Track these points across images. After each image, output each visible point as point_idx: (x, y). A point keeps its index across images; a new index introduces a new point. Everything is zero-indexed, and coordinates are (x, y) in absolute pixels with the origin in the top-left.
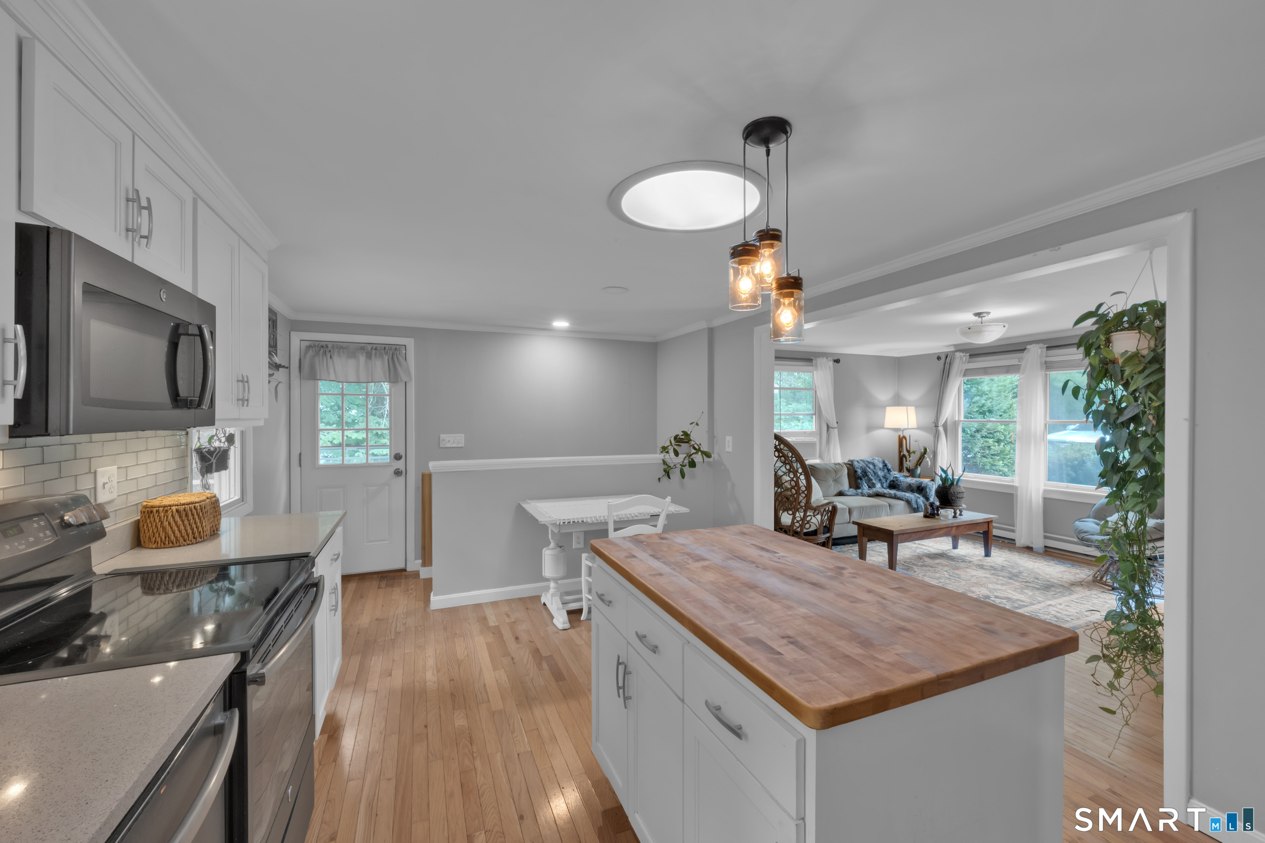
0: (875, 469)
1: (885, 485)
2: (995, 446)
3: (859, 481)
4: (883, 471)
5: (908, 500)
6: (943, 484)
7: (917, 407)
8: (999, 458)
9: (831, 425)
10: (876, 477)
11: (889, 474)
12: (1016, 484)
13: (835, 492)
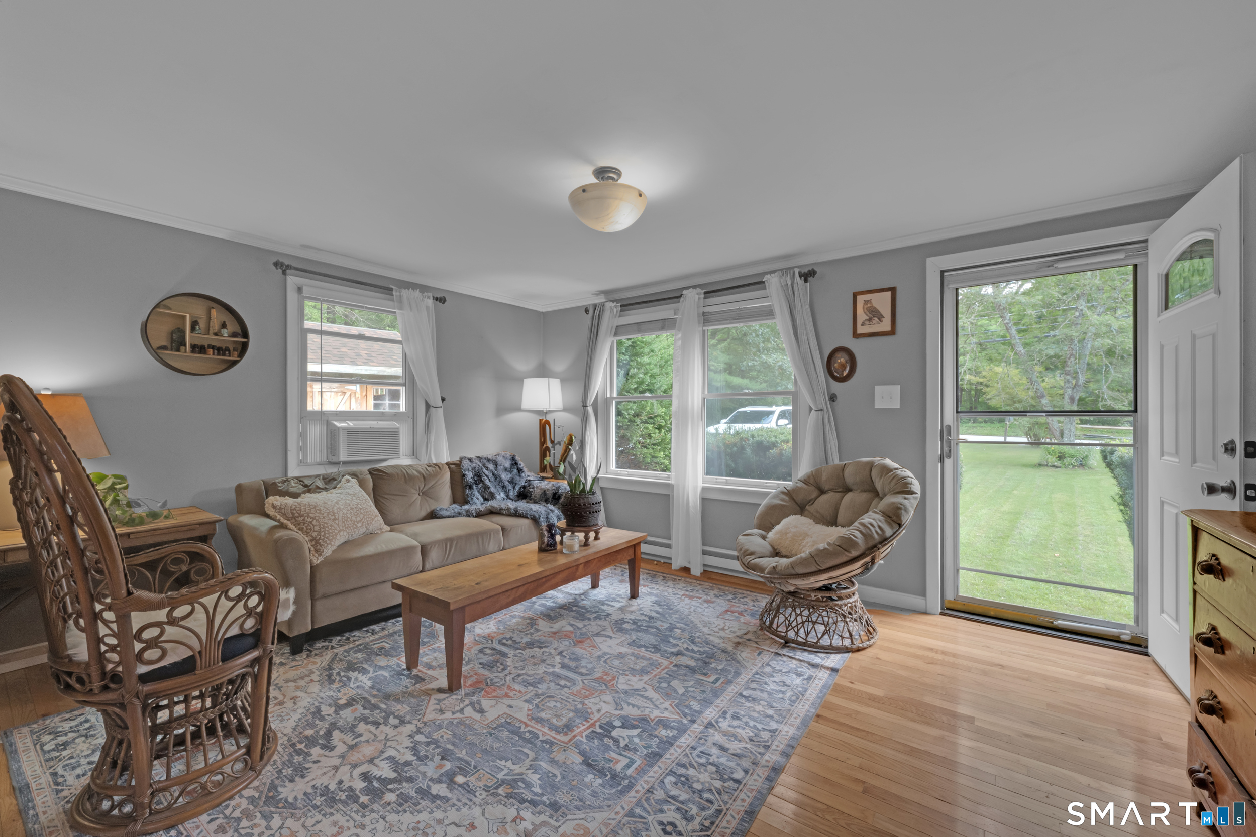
0: (496, 470)
1: (511, 493)
2: (655, 433)
3: (467, 491)
4: (511, 472)
5: (534, 516)
6: (571, 490)
7: (563, 381)
8: (659, 448)
9: (431, 403)
10: (496, 483)
11: (520, 476)
12: (672, 482)
13: (423, 513)
